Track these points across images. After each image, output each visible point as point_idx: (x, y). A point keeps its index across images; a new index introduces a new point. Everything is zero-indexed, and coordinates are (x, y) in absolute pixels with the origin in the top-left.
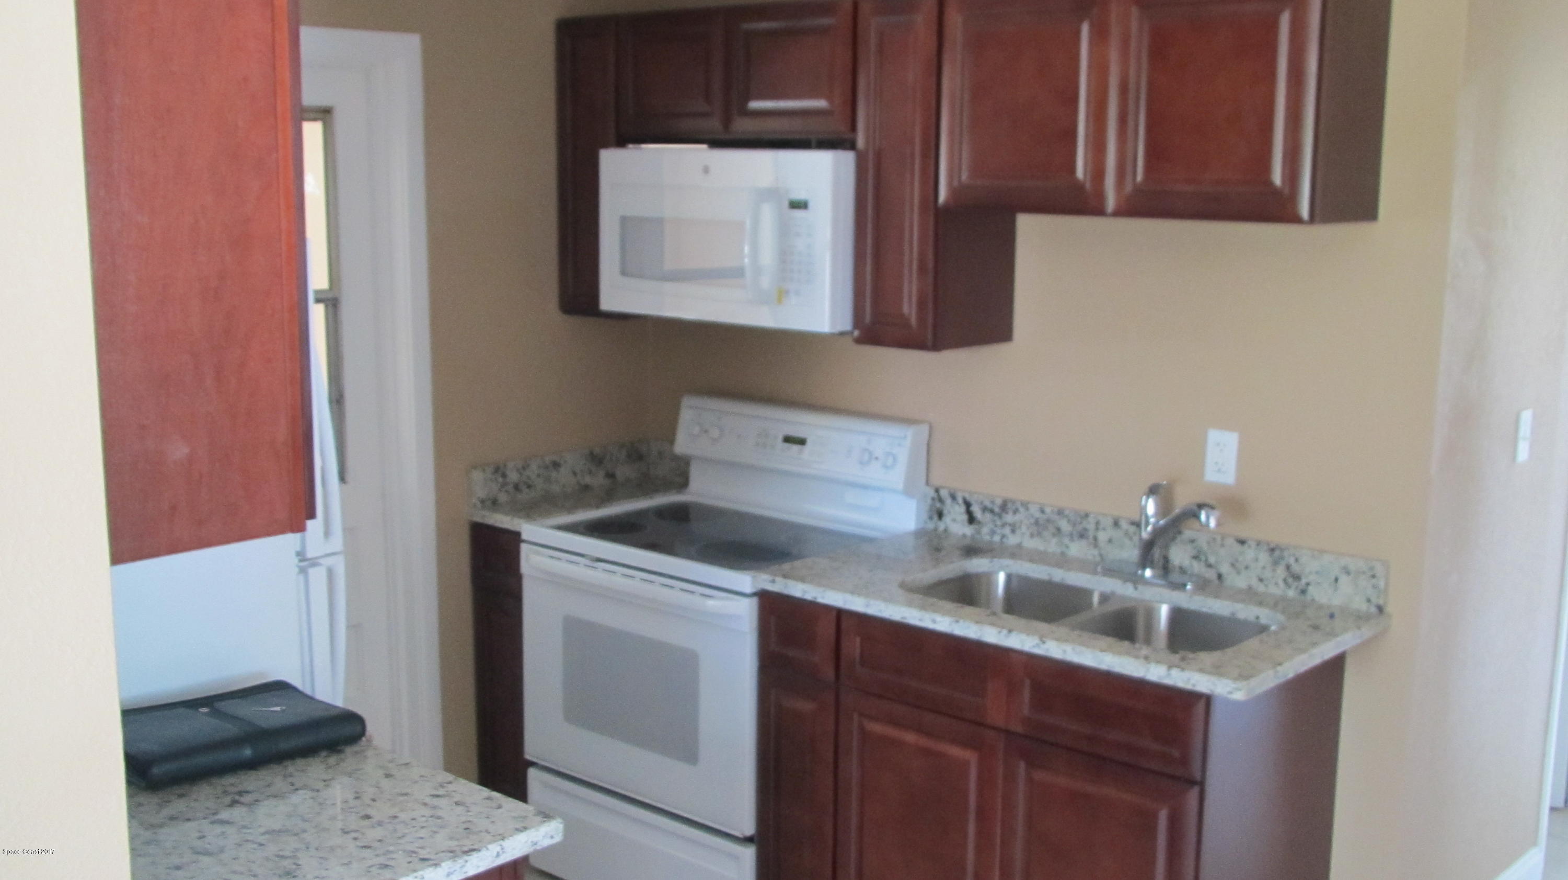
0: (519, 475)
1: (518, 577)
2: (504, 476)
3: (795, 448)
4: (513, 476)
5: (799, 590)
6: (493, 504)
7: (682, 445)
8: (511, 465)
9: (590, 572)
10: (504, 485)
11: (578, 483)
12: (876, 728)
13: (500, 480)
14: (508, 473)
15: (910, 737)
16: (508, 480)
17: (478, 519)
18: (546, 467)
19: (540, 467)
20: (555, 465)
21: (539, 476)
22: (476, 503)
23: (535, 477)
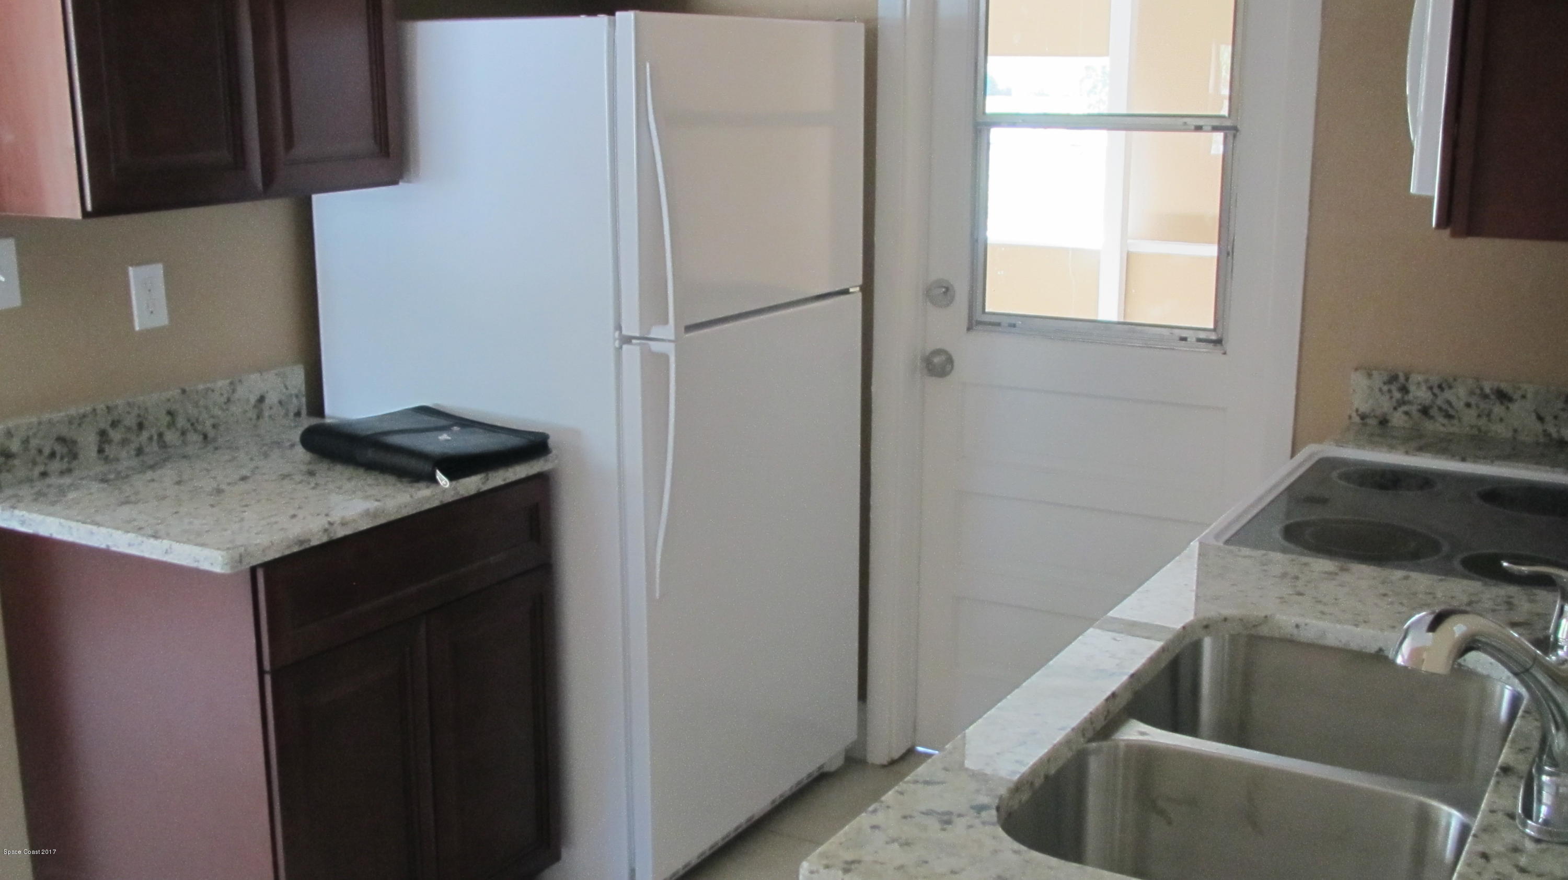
0: (1431, 397)
2: (1404, 390)
4: (1420, 394)
6: (1381, 424)
8: (1416, 378)
10: (1401, 403)
11: (1546, 434)
13: (1397, 395)
14: (1412, 388)
16: (1410, 397)
18: (1485, 397)
19: (1472, 393)
20: (1503, 397)
21: (1468, 405)
22: (1354, 414)
23: (1460, 405)
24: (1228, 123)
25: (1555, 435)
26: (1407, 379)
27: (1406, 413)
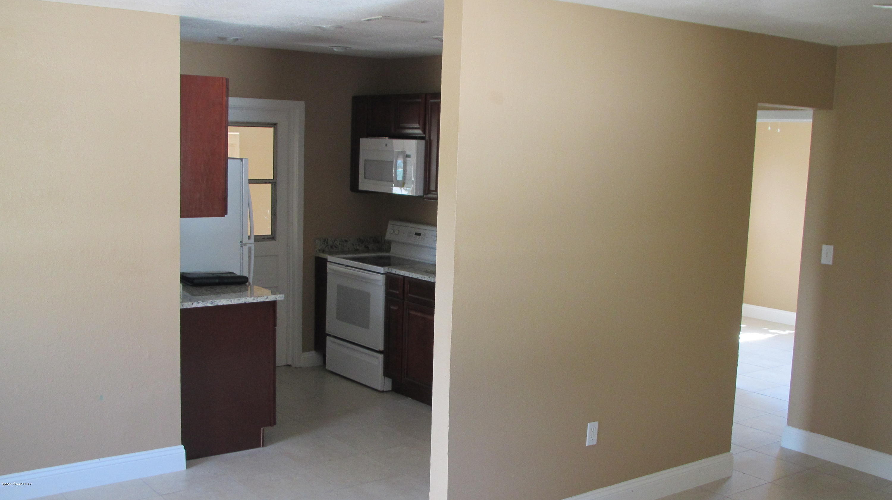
0: (332, 243)
1: (326, 273)
2: (327, 242)
3: (418, 237)
4: (330, 243)
5: (395, 271)
6: (323, 251)
7: (388, 237)
8: (330, 240)
9: (344, 269)
10: (327, 246)
11: (355, 248)
12: (412, 312)
13: (326, 244)
14: (329, 242)
15: (419, 314)
16: (328, 244)
17: (317, 255)
18: (343, 242)
19: (340, 241)
20: (346, 241)
21: (340, 244)
22: (318, 250)
23: (338, 244)
24: (273, 181)
25: (356, 248)
26: (328, 240)
27: (328, 248)
